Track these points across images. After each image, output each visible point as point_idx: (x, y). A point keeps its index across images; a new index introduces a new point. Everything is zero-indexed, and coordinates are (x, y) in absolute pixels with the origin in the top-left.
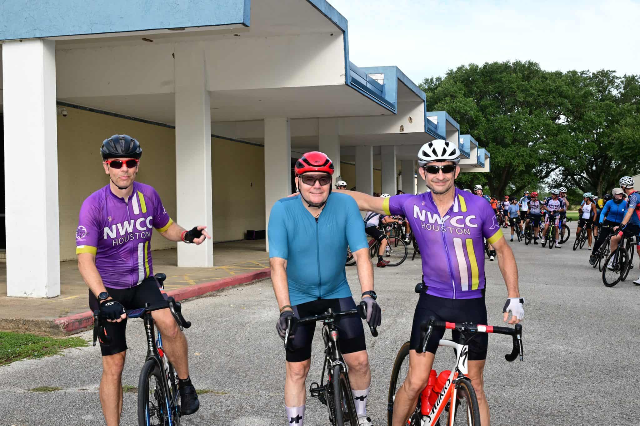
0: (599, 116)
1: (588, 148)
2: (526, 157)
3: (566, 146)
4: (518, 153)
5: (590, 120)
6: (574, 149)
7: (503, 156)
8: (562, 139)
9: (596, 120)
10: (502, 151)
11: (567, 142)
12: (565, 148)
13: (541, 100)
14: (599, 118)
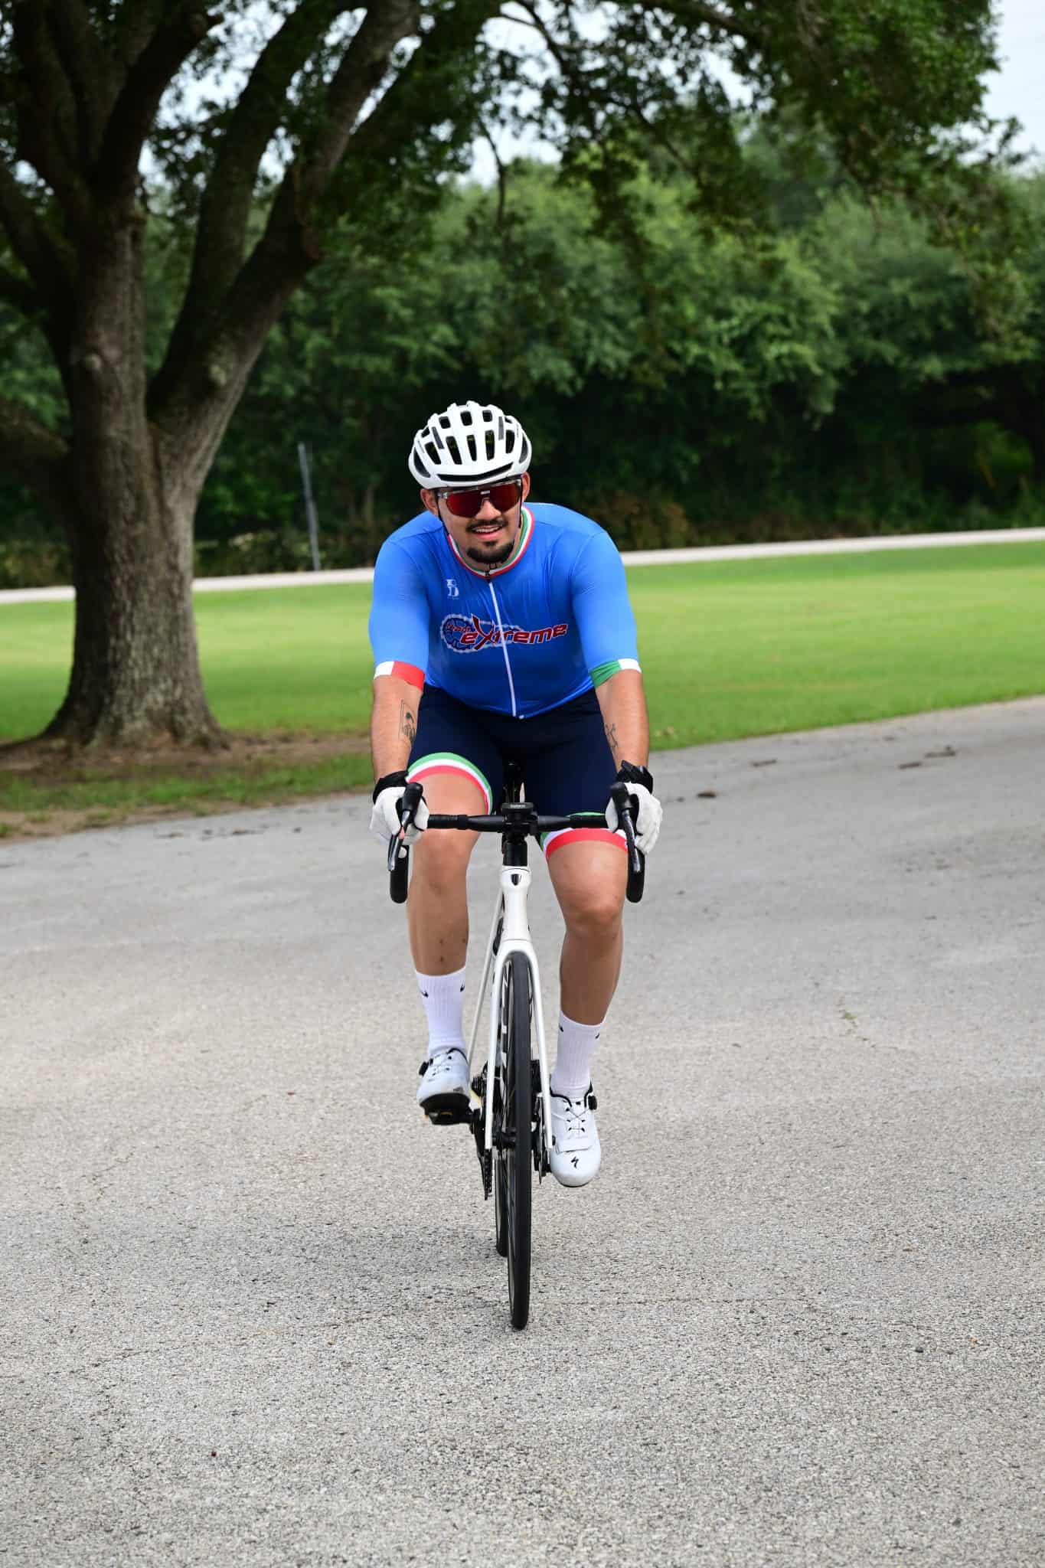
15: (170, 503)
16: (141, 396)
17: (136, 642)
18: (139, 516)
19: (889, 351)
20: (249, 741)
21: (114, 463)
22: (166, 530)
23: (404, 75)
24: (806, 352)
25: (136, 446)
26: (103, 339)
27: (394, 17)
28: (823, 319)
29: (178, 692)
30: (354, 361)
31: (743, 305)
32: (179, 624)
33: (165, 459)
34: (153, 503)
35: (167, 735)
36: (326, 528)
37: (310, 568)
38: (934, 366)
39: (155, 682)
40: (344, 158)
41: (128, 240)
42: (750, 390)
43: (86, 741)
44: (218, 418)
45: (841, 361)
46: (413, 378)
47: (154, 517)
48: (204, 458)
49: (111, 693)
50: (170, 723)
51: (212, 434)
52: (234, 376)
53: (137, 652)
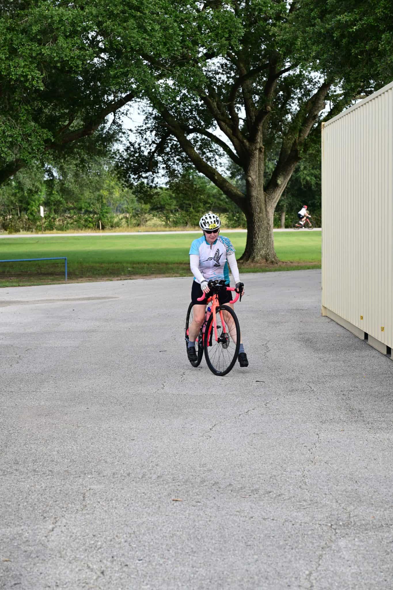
6: (166, 29)
12: (131, 22)
15: (268, 210)
16: (262, 186)
17: (259, 240)
18: (260, 212)
20: (283, 262)
21: (254, 200)
22: (267, 216)
25: (259, 197)
26: (252, 174)
27: (319, 105)
29: (268, 251)
32: (269, 236)
33: (267, 200)
34: (264, 210)
35: (265, 260)
39: (263, 249)
40: (308, 136)
41: (257, 153)
43: (247, 261)
44: (279, 192)
47: (264, 213)
48: (276, 200)
49: (253, 251)
51: (278, 195)
52: (283, 182)
53: (259, 242)
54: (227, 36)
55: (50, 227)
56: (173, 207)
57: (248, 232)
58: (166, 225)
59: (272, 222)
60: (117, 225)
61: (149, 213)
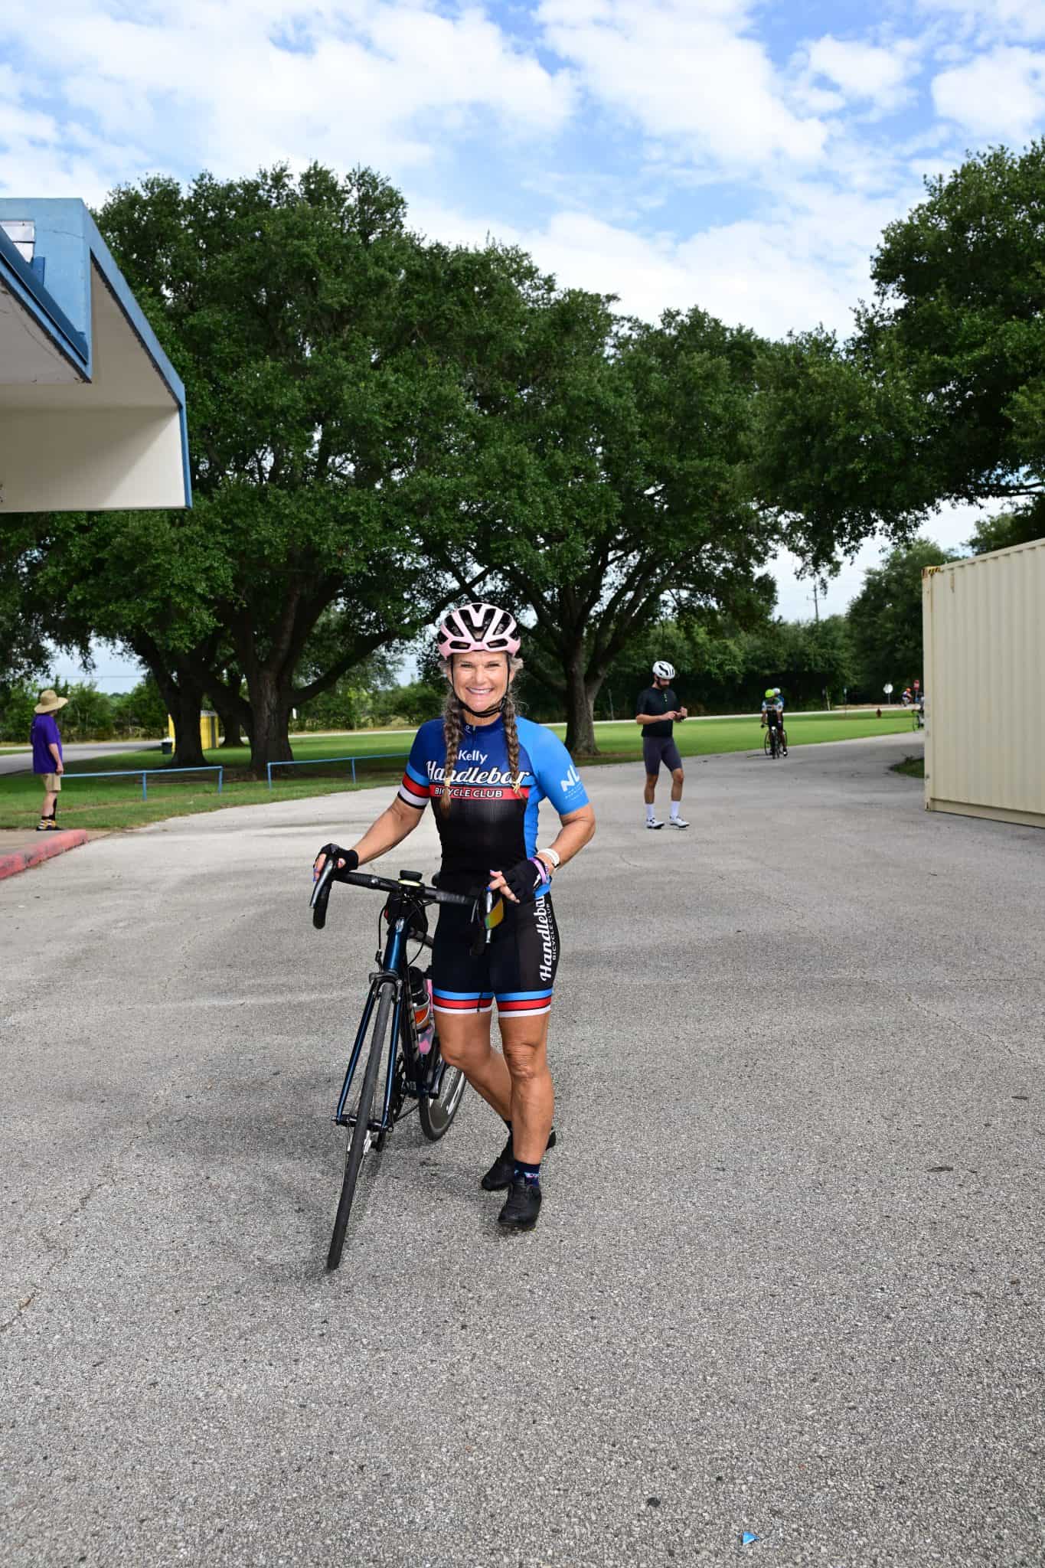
0: (618, 392)
1: (589, 504)
2: (368, 522)
3: (520, 488)
4: (335, 509)
5: (589, 403)
7: (281, 523)
8: (502, 460)
9: (612, 400)
10: (277, 499)
11: (523, 472)
12: (514, 492)
13: (415, 308)
14: (621, 396)
15: (588, 703)
16: (583, 678)
18: (581, 706)
19: (756, 668)
20: (605, 753)
21: (577, 693)
22: (588, 706)
23: (642, 607)
24: (735, 668)
25: (581, 689)
26: (574, 665)
28: (740, 660)
29: (589, 743)
30: (623, 669)
31: (720, 656)
32: (590, 728)
33: (587, 691)
34: (584, 703)
35: (587, 752)
36: (615, 710)
37: (611, 719)
38: (767, 672)
40: (628, 626)
42: (721, 677)
44: (599, 684)
45: (744, 671)
46: (638, 674)
48: (596, 691)
50: (588, 749)
51: (596, 688)
52: (603, 673)
53: (581, 735)
54: (603, 510)
55: (301, 728)
56: (417, 707)
57: (568, 726)
58: (410, 724)
59: (592, 713)
60: (364, 725)
61: (394, 714)
